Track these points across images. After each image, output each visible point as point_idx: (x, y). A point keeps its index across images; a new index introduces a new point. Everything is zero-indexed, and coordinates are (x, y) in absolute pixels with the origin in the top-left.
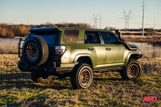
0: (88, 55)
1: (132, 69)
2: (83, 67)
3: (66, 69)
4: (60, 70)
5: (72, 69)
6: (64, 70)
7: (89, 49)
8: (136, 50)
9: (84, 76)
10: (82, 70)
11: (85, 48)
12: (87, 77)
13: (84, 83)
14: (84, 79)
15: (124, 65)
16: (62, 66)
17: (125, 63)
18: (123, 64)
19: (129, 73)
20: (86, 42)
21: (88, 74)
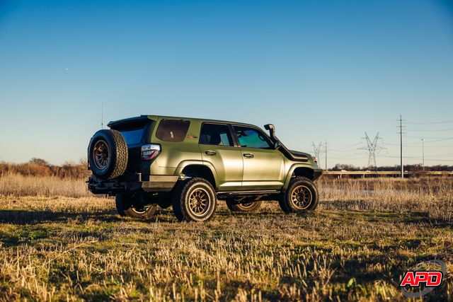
0: (205, 163)
1: (301, 195)
2: (193, 183)
3: (161, 186)
4: (150, 187)
5: (172, 186)
6: (156, 186)
7: (206, 153)
8: (306, 161)
9: (198, 199)
10: (193, 189)
11: (199, 151)
12: (204, 202)
13: (197, 212)
14: (198, 206)
15: (282, 186)
16: (152, 179)
17: (284, 181)
18: (281, 184)
19: (295, 202)
20: (201, 142)
21: (206, 197)
